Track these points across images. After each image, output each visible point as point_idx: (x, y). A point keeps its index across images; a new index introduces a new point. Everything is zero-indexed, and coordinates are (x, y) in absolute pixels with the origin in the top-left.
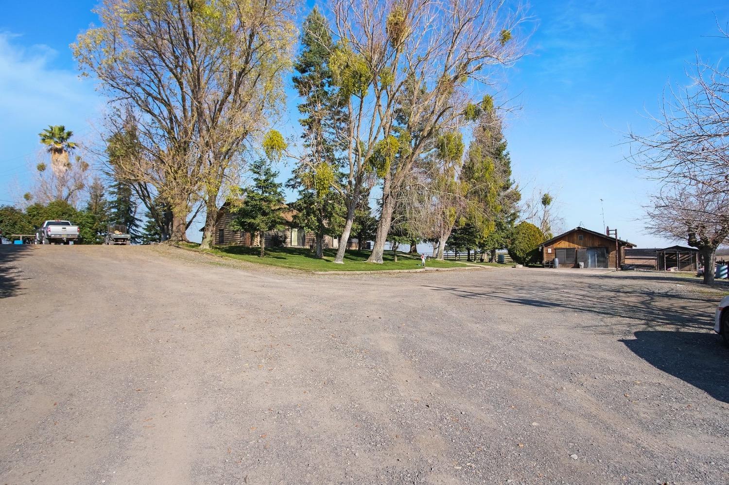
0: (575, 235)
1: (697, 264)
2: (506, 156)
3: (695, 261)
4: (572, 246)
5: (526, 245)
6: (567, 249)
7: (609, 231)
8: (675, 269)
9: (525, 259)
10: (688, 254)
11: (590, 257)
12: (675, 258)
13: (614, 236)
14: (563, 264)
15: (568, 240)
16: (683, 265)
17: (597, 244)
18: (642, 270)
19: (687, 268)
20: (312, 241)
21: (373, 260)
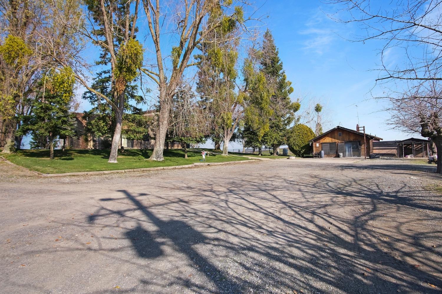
0: (336, 132)
1: (428, 151)
2: (282, 73)
3: (426, 149)
4: (334, 140)
5: (301, 141)
6: (330, 143)
7: (359, 128)
8: (411, 156)
9: (300, 152)
10: (420, 144)
11: (347, 149)
12: (411, 147)
13: (362, 132)
14: (328, 155)
15: (331, 136)
16: (417, 152)
17: (352, 139)
18: (386, 158)
19: (420, 155)
20: (140, 144)
21: (153, 158)
